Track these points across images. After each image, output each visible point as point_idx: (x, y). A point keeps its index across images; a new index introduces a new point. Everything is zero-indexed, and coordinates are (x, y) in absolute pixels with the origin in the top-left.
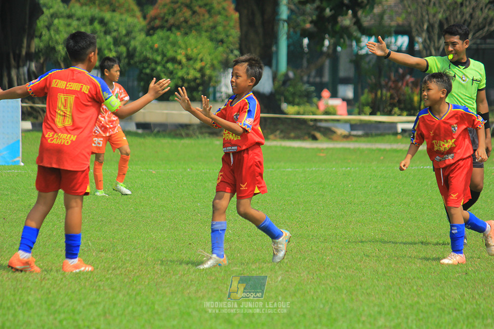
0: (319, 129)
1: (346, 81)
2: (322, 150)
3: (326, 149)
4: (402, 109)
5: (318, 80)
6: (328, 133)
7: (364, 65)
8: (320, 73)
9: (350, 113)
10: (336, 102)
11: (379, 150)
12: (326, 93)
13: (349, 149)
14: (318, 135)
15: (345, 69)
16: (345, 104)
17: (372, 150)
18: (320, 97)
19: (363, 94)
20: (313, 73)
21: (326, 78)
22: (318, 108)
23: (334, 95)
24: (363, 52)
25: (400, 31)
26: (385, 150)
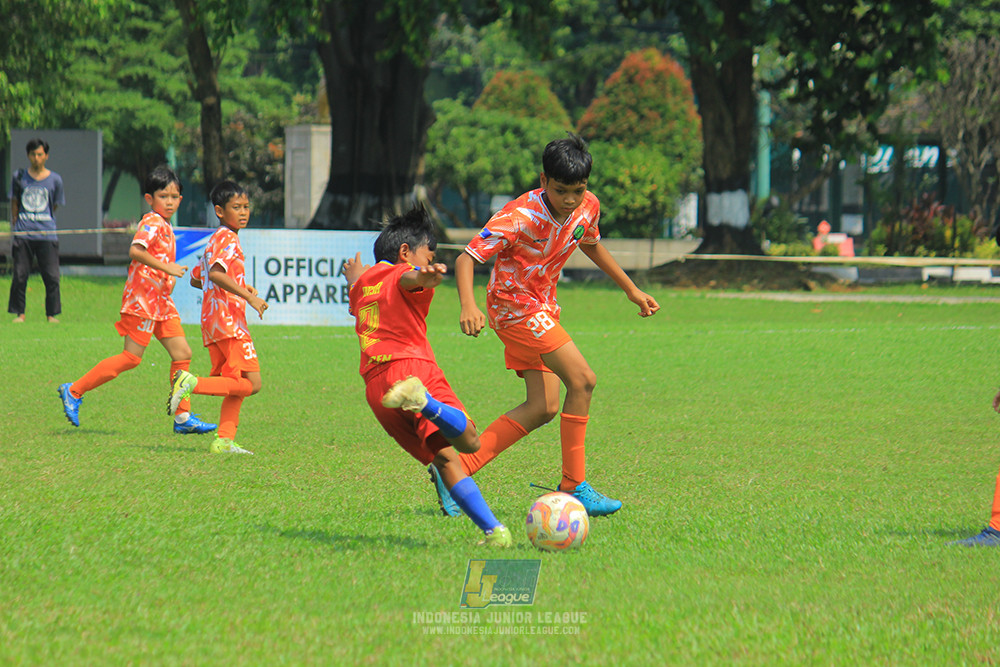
0: (813, 276)
1: (852, 210)
2: (816, 305)
3: (823, 303)
4: (930, 248)
5: (813, 208)
6: (826, 280)
7: (876, 186)
8: (816, 197)
9: (857, 253)
10: (838, 239)
11: (896, 304)
12: (824, 227)
13: (853, 303)
14: (812, 284)
15: (852, 194)
16: (851, 240)
17: (886, 305)
18: (816, 233)
19: (874, 227)
20: (807, 199)
21: (825, 206)
22: (813, 247)
23: (836, 229)
24: (875, 170)
25: (925, 141)
26: (904, 305)
